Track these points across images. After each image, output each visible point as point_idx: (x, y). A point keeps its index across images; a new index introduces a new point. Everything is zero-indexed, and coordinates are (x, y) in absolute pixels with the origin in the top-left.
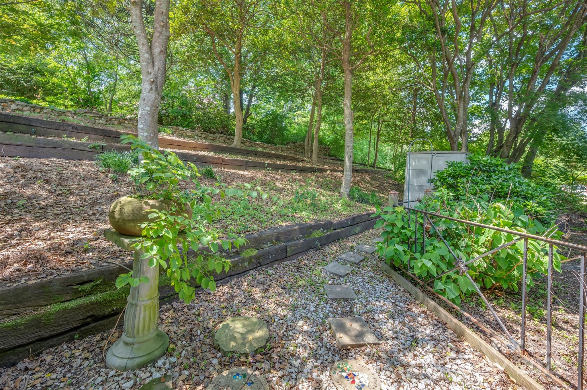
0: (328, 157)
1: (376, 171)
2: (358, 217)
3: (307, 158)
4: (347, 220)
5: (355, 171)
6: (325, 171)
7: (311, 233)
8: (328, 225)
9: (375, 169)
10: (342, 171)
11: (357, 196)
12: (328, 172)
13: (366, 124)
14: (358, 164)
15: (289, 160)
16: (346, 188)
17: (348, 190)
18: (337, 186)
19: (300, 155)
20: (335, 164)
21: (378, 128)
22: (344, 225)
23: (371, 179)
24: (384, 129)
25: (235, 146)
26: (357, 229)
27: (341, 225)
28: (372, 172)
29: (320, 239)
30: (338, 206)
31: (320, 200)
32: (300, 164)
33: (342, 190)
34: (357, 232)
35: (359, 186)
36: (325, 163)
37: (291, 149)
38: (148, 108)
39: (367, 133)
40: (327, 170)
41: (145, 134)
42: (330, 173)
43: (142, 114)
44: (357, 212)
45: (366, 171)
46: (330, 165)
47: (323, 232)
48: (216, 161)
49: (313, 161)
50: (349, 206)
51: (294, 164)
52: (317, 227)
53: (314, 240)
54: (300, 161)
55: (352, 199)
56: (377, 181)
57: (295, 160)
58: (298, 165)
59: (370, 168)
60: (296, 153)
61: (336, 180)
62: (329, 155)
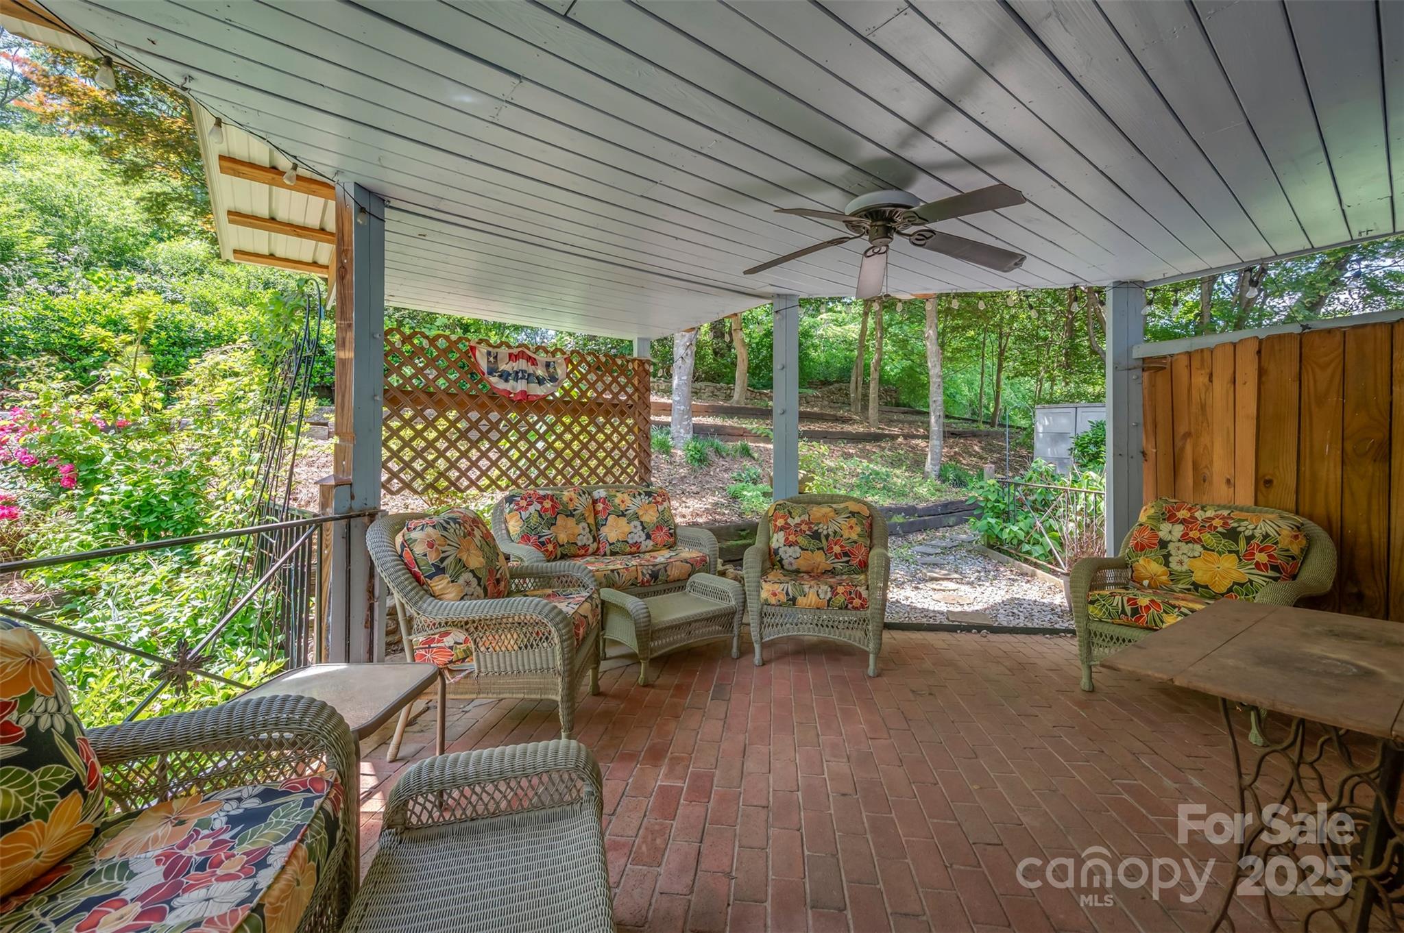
0: (895, 409)
1: (997, 433)
2: (952, 503)
3: (856, 413)
4: (936, 506)
5: (950, 435)
6: (893, 437)
7: (891, 517)
8: (910, 511)
9: (996, 428)
10: (926, 437)
11: (951, 477)
12: (900, 440)
13: (973, 339)
14: (958, 419)
15: (827, 421)
16: (935, 465)
17: (937, 468)
18: (917, 464)
19: (840, 408)
20: (910, 423)
21: (1000, 346)
22: (932, 513)
23: (982, 448)
24: (1014, 346)
25: (738, 402)
26: (952, 520)
27: (928, 511)
28: (988, 434)
29: (901, 525)
30: (923, 491)
31: (895, 484)
32: (848, 428)
33: (928, 466)
34: (951, 524)
35: (959, 462)
36: (890, 422)
37: (822, 397)
38: (685, 378)
39: (977, 356)
40: (898, 436)
41: (682, 408)
42: (904, 442)
43: (678, 385)
44: (950, 497)
45: (974, 435)
46: (900, 425)
47: (904, 517)
48: (736, 432)
49: (871, 421)
50: (938, 490)
51: (839, 429)
52: (898, 511)
53: (895, 525)
54: (844, 421)
55: (944, 482)
56: (995, 452)
57: (837, 419)
58: (845, 430)
59: (982, 427)
60: (832, 404)
61: (915, 454)
62: (898, 405)
